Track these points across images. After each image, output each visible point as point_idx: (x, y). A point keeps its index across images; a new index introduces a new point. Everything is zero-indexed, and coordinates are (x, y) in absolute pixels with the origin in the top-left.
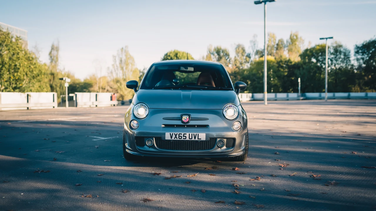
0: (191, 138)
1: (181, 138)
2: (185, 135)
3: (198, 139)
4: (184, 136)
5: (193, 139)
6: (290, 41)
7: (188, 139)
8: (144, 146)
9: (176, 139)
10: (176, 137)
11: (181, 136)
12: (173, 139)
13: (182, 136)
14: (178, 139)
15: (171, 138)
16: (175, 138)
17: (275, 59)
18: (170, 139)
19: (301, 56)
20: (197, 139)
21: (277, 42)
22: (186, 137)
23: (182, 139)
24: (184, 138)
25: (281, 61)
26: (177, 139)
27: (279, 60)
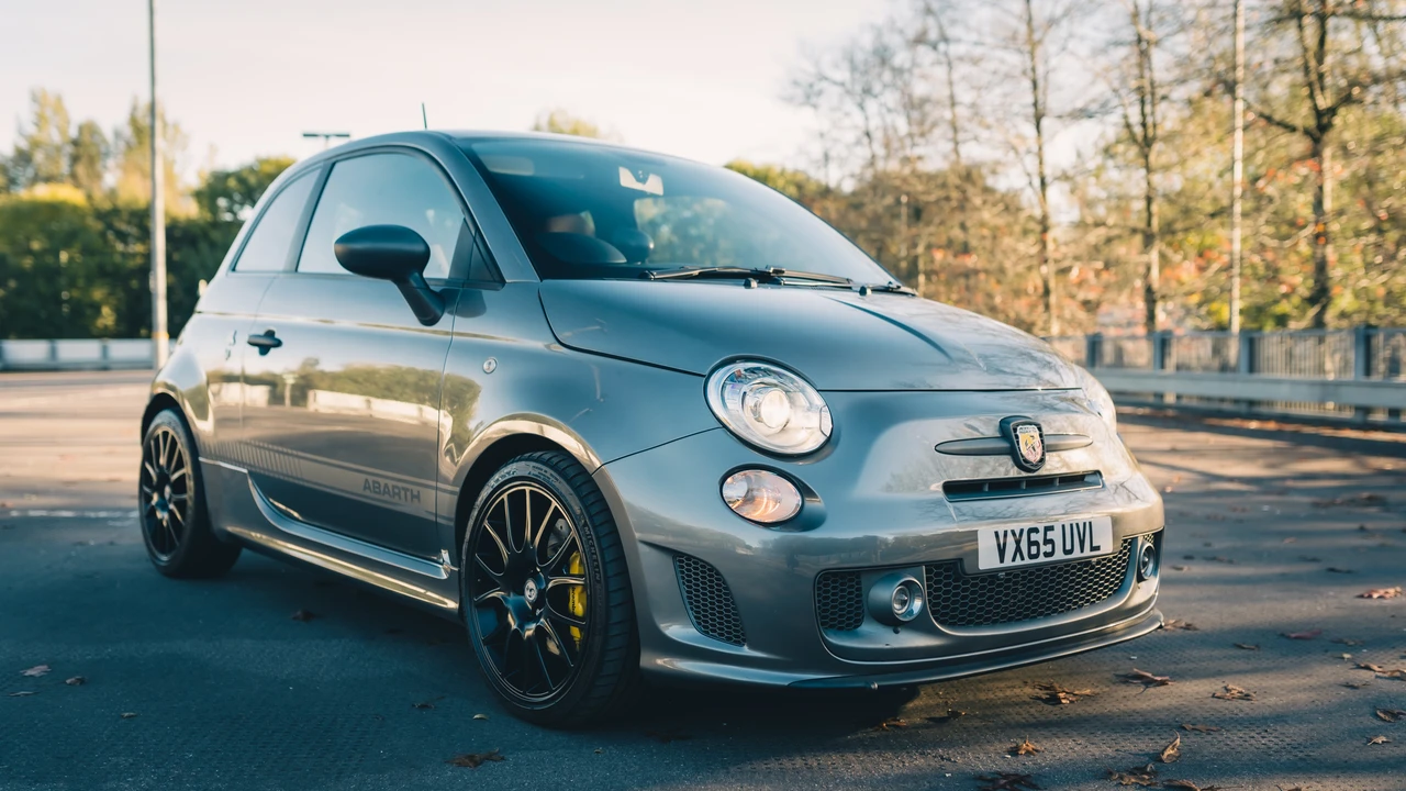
0: (1068, 547)
1: (1036, 556)
2: (1050, 535)
3: (1093, 549)
4: (1047, 542)
5: (1077, 554)
6: (128, 132)
7: (1059, 555)
8: (858, 623)
9: (1018, 562)
10: (1018, 549)
11: (1036, 543)
12: (1008, 563)
13: (1041, 542)
14: (1027, 561)
15: (1002, 561)
16: (1014, 560)
17: (89, 197)
18: (996, 564)
19: (198, 195)
20: (1088, 552)
21: (73, 133)
22: (1051, 542)
23: (1042, 559)
24: (1046, 555)
25: (116, 211)
26: (1023, 559)
27: (107, 206)
